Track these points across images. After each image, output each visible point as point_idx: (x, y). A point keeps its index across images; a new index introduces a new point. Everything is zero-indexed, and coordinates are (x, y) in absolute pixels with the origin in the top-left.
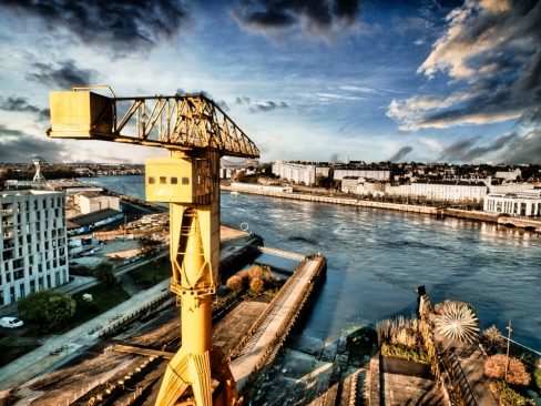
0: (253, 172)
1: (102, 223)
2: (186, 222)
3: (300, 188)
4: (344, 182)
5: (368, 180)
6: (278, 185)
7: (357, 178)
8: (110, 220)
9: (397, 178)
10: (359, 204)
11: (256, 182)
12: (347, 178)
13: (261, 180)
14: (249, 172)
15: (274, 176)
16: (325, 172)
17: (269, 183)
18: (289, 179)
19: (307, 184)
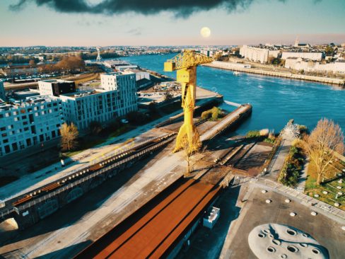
0: (227, 54)
1: (142, 86)
2: (187, 87)
3: (257, 65)
4: (287, 61)
5: (303, 59)
6: (242, 63)
7: (296, 58)
8: (146, 85)
9: (327, 58)
10: (293, 77)
11: (228, 60)
12: (289, 58)
13: (231, 59)
14: (224, 54)
15: (240, 57)
16: (275, 54)
17: (237, 61)
18: (250, 59)
19: (262, 62)
